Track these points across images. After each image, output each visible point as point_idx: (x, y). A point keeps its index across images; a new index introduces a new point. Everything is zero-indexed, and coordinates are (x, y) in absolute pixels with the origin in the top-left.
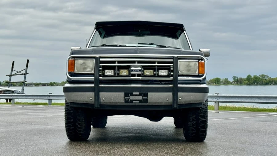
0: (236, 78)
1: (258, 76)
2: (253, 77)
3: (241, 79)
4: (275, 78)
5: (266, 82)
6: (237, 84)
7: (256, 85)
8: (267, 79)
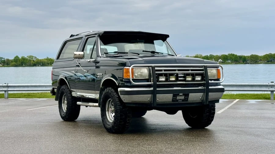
0: (3, 59)
1: (26, 57)
2: (20, 58)
3: (8, 60)
4: (42, 60)
5: (34, 63)
6: (4, 65)
7: (24, 66)
8: (35, 60)
